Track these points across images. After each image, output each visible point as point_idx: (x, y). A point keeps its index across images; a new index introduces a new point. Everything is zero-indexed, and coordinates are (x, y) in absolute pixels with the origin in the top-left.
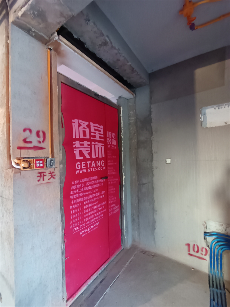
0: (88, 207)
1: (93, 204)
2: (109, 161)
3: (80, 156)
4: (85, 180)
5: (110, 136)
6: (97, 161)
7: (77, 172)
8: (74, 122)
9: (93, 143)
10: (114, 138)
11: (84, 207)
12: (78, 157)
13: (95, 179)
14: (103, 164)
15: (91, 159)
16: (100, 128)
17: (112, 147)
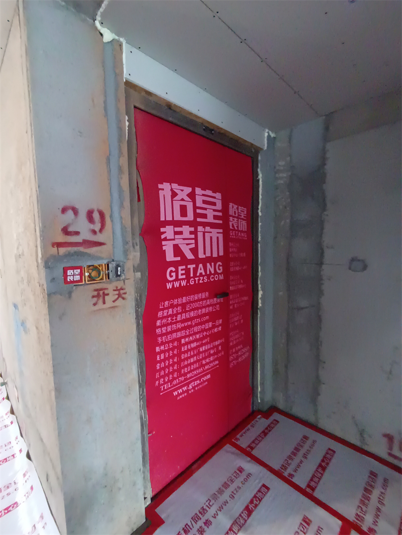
0: (189, 348)
1: (198, 344)
2: (232, 264)
3: (175, 256)
4: (184, 300)
5: (235, 212)
6: (208, 264)
7: (169, 286)
8: (163, 189)
9: (200, 228)
10: (242, 217)
11: (183, 349)
12: (170, 257)
13: (204, 297)
14: (219, 269)
15: (197, 261)
16: (214, 198)
17: (239, 235)
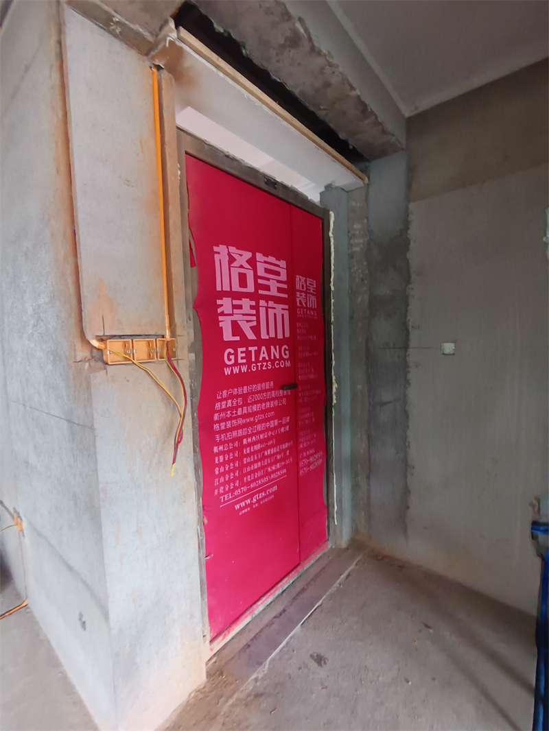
0: (252, 450)
1: (263, 446)
2: (300, 348)
3: (234, 335)
4: (245, 390)
5: (303, 285)
6: (272, 347)
7: (227, 371)
8: (219, 253)
9: (262, 303)
10: (312, 291)
11: (245, 451)
12: (228, 336)
13: (267, 387)
14: (286, 354)
15: (259, 342)
16: (278, 266)
17: (308, 313)
